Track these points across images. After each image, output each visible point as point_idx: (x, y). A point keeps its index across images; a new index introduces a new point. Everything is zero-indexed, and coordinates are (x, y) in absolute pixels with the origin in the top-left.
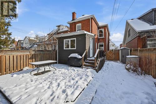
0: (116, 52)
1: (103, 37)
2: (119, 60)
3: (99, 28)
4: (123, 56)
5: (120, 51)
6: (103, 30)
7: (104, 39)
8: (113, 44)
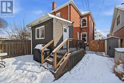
0: (101, 42)
1: (87, 26)
2: (104, 51)
3: (81, 17)
4: (110, 47)
5: (106, 41)
6: (86, 18)
7: (88, 29)
8: (100, 34)
